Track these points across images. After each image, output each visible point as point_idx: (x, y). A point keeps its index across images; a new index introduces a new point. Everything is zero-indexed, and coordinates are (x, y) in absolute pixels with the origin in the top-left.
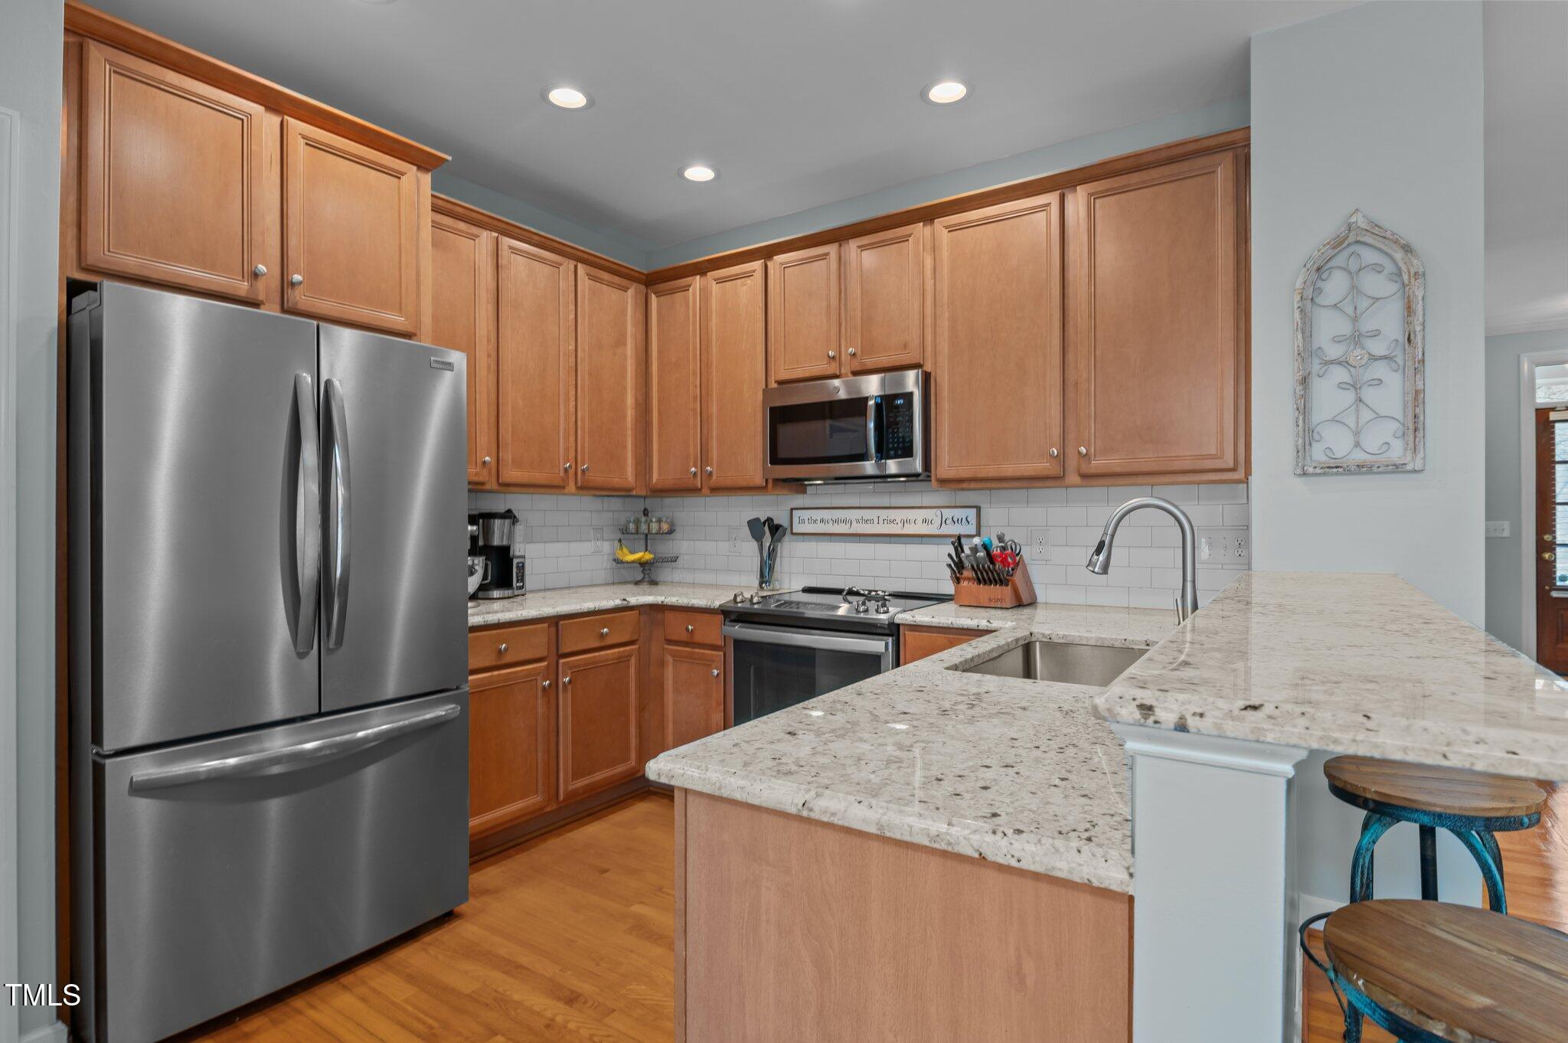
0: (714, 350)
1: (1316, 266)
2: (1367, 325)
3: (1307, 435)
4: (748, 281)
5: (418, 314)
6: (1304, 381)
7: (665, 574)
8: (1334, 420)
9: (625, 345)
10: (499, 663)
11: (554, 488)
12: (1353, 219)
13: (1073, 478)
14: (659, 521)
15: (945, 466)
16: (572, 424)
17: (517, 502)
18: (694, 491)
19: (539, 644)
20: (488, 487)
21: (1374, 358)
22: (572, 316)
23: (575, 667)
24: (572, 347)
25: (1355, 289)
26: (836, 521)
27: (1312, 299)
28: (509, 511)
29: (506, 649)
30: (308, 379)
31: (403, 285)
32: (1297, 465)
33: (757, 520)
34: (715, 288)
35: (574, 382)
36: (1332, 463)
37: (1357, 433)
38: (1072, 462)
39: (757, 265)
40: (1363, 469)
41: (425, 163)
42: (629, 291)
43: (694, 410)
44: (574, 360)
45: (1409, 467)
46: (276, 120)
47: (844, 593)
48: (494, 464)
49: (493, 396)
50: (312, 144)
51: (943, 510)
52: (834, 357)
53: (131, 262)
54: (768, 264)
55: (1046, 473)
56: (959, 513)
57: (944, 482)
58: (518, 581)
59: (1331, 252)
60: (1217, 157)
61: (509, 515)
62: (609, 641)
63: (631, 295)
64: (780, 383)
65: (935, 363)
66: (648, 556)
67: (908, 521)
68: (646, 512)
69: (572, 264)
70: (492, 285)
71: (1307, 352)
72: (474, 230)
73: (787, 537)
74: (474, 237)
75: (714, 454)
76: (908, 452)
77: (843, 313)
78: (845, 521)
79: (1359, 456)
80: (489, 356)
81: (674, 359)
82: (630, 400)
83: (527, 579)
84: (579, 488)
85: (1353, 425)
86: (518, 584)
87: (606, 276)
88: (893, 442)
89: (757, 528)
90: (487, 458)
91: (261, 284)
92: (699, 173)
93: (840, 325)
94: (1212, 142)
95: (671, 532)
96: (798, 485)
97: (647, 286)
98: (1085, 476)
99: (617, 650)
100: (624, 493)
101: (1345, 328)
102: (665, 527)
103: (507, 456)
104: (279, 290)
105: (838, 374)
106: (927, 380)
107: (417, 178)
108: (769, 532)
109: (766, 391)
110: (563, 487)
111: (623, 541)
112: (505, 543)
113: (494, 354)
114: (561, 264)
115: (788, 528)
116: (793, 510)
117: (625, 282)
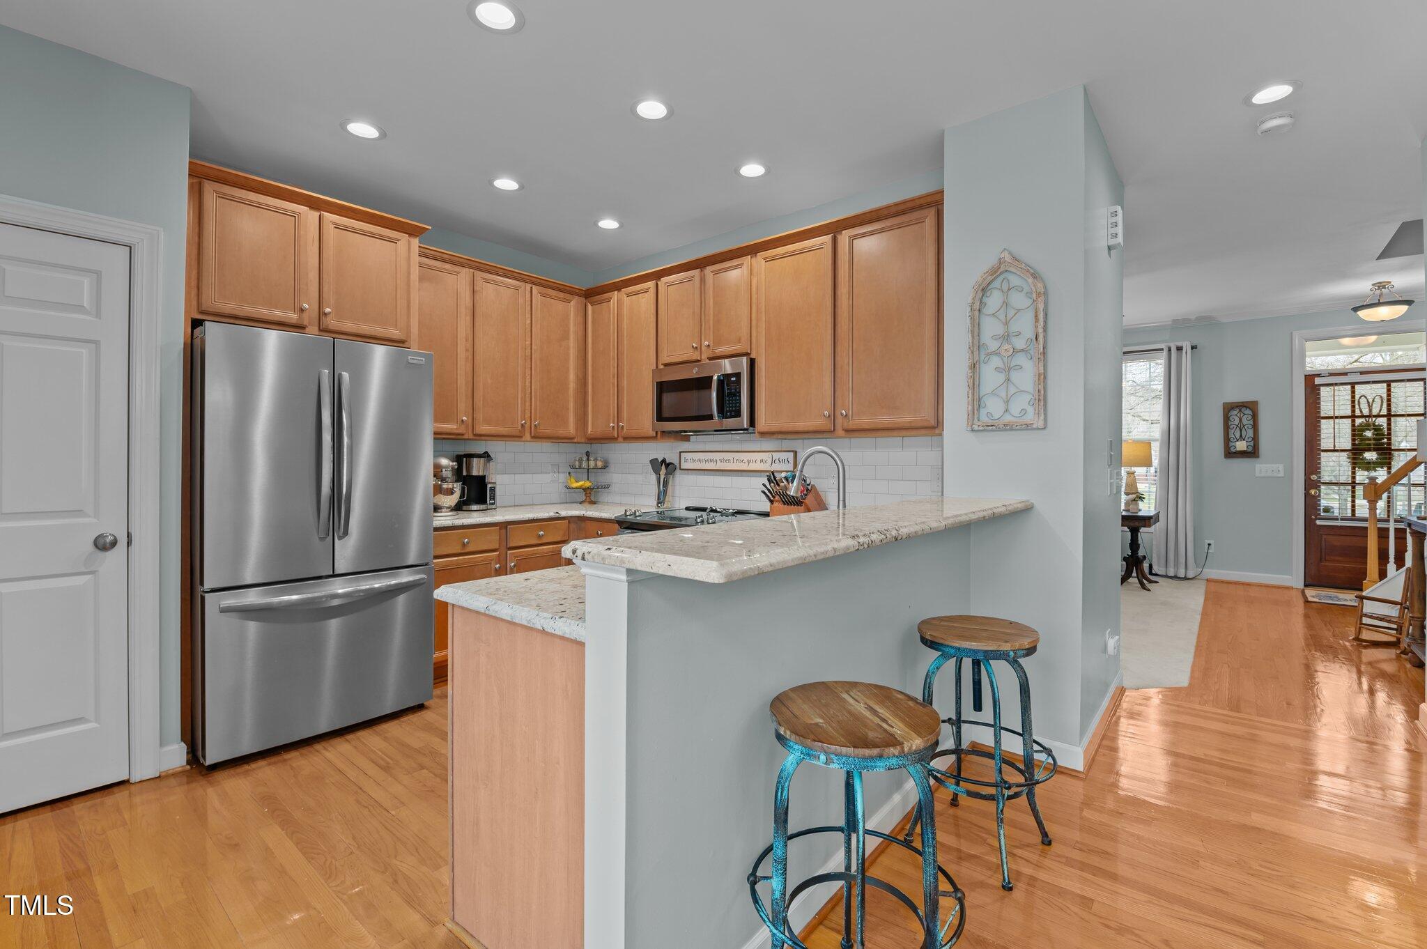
0: (625, 342)
1: (981, 287)
2: (1014, 328)
3: (976, 403)
4: (646, 295)
5: (408, 327)
6: (973, 366)
7: (604, 496)
8: (993, 393)
9: (568, 339)
10: (463, 551)
11: (517, 437)
12: (1002, 256)
13: (840, 432)
14: (596, 460)
15: (762, 422)
16: (528, 395)
17: (492, 447)
18: (612, 439)
19: (492, 540)
20: (466, 437)
21: (1015, 351)
22: (528, 322)
23: (520, 556)
24: (528, 343)
25: (1006, 304)
26: (707, 461)
27: (979, 310)
28: (486, 452)
29: (468, 543)
30: (326, 372)
31: (398, 310)
32: (968, 424)
33: (657, 459)
34: (626, 299)
35: (530, 366)
36: (990, 422)
37: (1007, 402)
38: (839, 421)
39: (651, 284)
40: (1008, 427)
41: (413, 232)
42: (572, 303)
43: (613, 384)
44: (530, 351)
45: (1034, 426)
46: (316, 214)
47: (708, 511)
48: (470, 421)
49: (470, 379)
50: (338, 227)
51: (773, 453)
52: (696, 347)
53: (227, 307)
54: (659, 283)
55: (823, 429)
56: (784, 456)
57: (763, 434)
58: (490, 500)
59: (990, 278)
60: (925, 212)
61: (486, 456)
62: (545, 540)
63: (574, 304)
64: (666, 365)
65: (757, 353)
66: (588, 484)
67: (752, 461)
68: (588, 454)
69: (528, 286)
70: (470, 304)
71: (976, 346)
72: (457, 269)
73: (678, 471)
74: (456, 274)
75: (625, 415)
76: (738, 414)
77: (703, 318)
78: (713, 461)
79: (1008, 418)
80: (467, 350)
81: (601, 349)
82: (572, 377)
83: (497, 498)
84: (532, 437)
85: (1004, 397)
86: (491, 502)
87: (553, 293)
88: (729, 406)
89: (657, 465)
90: (464, 418)
91: (305, 315)
92: (609, 224)
93: (701, 326)
94: (922, 201)
95: (605, 467)
96: (681, 436)
97: (586, 298)
98: (847, 431)
99: (551, 546)
100: (569, 440)
101: (1000, 330)
102: (600, 464)
103: (480, 416)
104: (318, 318)
105: (699, 359)
106: (752, 363)
107: (409, 241)
108: (663, 469)
109: (656, 371)
110: (521, 437)
111: (572, 474)
112: (481, 474)
113: (471, 350)
114: (520, 287)
115: (678, 466)
116: (680, 452)
117: (568, 296)
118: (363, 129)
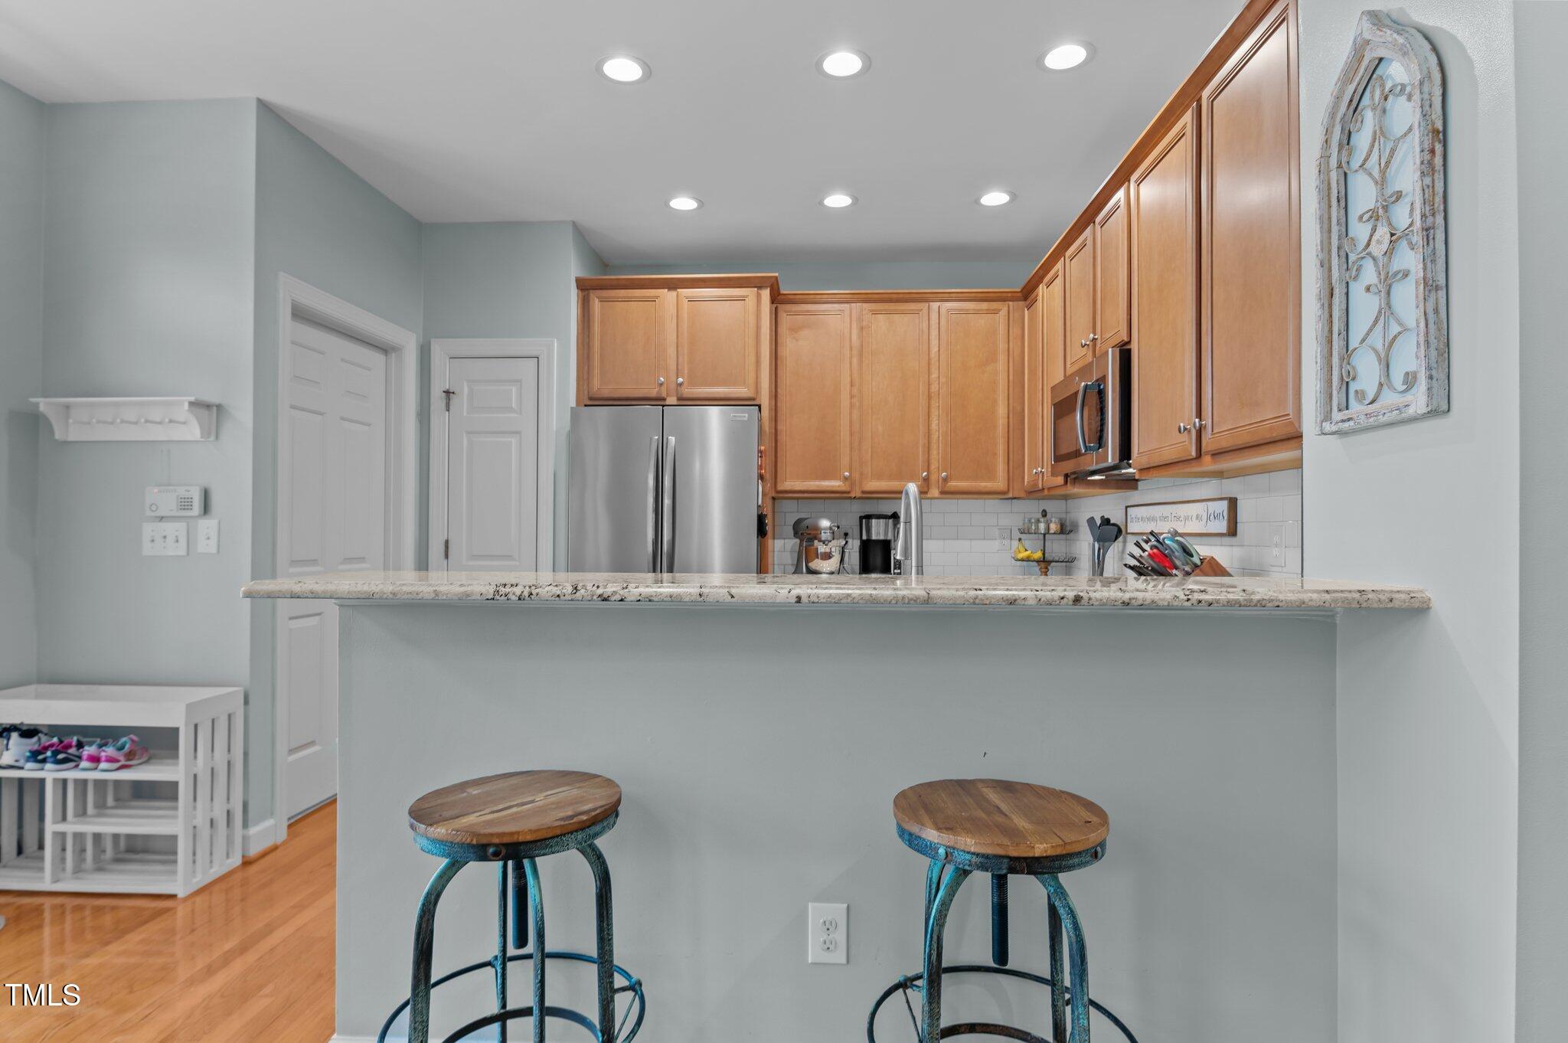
0: (1045, 353)
4: (1058, 280)
5: (757, 383)
8: (1364, 344)
12: (1359, 30)
13: (1207, 458)
16: (934, 441)
20: (852, 495)
21: (1395, 238)
24: (934, 376)
25: (1379, 134)
26: (1149, 519)
27: (1341, 166)
28: (892, 513)
30: (656, 438)
31: (747, 368)
32: (1316, 421)
34: (1046, 292)
37: (1384, 360)
39: (1061, 263)
41: (761, 284)
42: (1001, 311)
44: (937, 386)
46: (672, 293)
48: (856, 476)
49: (857, 428)
50: (694, 299)
51: (1209, 504)
54: (1065, 259)
55: (1185, 455)
56: (1219, 507)
58: (895, 569)
61: (891, 516)
67: (1188, 518)
68: (1044, 514)
69: (934, 306)
70: (856, 344)
73: (1123, 537)
74: (839, 312)
77: (1094, 298)
79: (1386, 399)
86: (896, 571)
90: (847, 474)
91: (664, 388)
92: (995, 198)
93: (1093, 310)
97: (1025, 301)
100: (998, 495)
102: (1053, 527)
103: (867, 470)
104: (675, 388)
105: (1091, 362)
107: (759, 294)
109: (1054, 388)
112: (884, 538)
114: (921, 310)
115: (1123, 528)
116: (1127, 507)
117: (995, 305)
118: (683, 203)
